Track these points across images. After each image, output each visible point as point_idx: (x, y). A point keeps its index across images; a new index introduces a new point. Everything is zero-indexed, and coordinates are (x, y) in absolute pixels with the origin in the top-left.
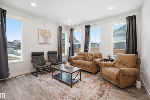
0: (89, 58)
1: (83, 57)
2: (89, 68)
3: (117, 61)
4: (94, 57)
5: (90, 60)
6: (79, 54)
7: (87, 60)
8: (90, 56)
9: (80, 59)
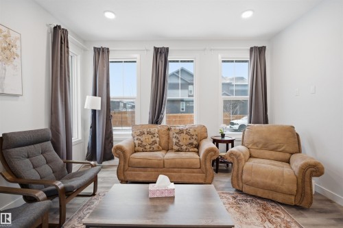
0: (181, 143)
1: (158, 139)
2: (194, 172)
3: (255, 141)
4: (194, 137)
5: (184, 147)
6: (142, 133)
7: (176, 147)
8: (184, 135)
9: (148, 147)
